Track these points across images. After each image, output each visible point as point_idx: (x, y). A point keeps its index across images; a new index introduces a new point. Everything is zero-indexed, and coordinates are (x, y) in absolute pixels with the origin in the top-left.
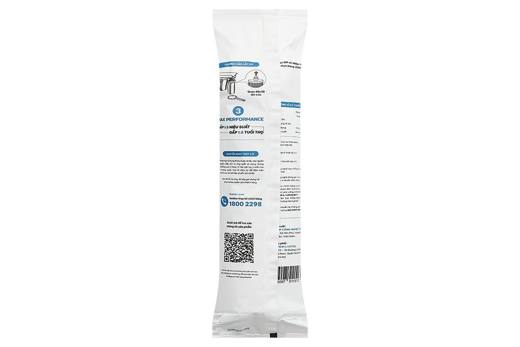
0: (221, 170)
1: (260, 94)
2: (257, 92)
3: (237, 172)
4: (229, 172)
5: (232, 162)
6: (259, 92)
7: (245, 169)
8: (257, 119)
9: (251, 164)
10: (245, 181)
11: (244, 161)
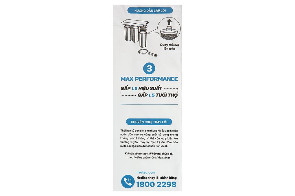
0: (122, 142)
1: (174, 47)
2: (170, 45)
3: (146, 144)
4: (135, 144)
5: (139, 133)
6: (172, 45)
7: (157, 141)
8: (170, 79)
9: (164, 135)
10: (157, 156)
11: (155, 131)
